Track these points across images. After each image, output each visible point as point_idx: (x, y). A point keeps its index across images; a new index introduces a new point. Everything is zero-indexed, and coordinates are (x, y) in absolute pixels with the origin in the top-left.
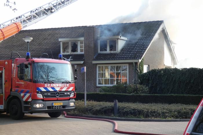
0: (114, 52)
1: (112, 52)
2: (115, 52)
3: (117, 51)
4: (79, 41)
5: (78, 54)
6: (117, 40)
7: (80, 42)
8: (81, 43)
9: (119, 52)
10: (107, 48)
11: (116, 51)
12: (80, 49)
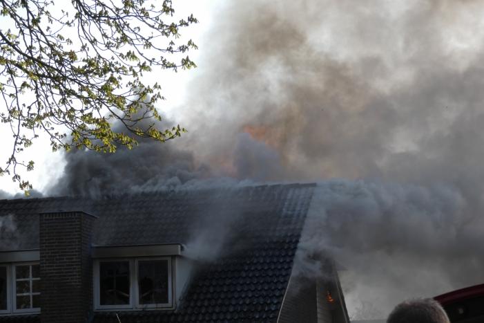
0: (160, 305)
1: (151, 307)
2: (164, 305)
3: (170, 304)
4: (11, 263)
5: (9, 318)
6: (169, 259)
7: (18, 269)
8: (22, 271)
9: (178, 305)
10: (128, 293)
11: (166, 301)
12: (15, 295)
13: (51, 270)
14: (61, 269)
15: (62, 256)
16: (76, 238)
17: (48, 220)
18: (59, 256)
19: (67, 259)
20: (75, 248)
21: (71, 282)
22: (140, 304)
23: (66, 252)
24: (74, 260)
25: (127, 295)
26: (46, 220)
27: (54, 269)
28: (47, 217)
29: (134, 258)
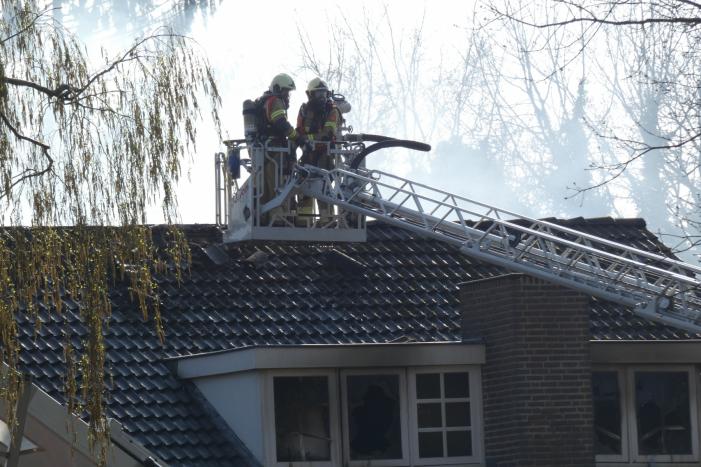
2: (686, 458)
3: (695, 456)
7: (419, 379)
11: (688, 451)
12: (415, 430)
13: (537, 385)
14: (554, 384)
15: (555, 358)
16: (580, 326)
17: (529, 288)
18: (551, 358)
19: (565, 365)
20: (579, 345)
21: (574, 410)
22: (640, 454)
23: (563, 352)
24: (578, 368)
25: (618, 437)
26: (525, 288)
27: (543, 385)
28: (528, 284)
29: (626, 365)
